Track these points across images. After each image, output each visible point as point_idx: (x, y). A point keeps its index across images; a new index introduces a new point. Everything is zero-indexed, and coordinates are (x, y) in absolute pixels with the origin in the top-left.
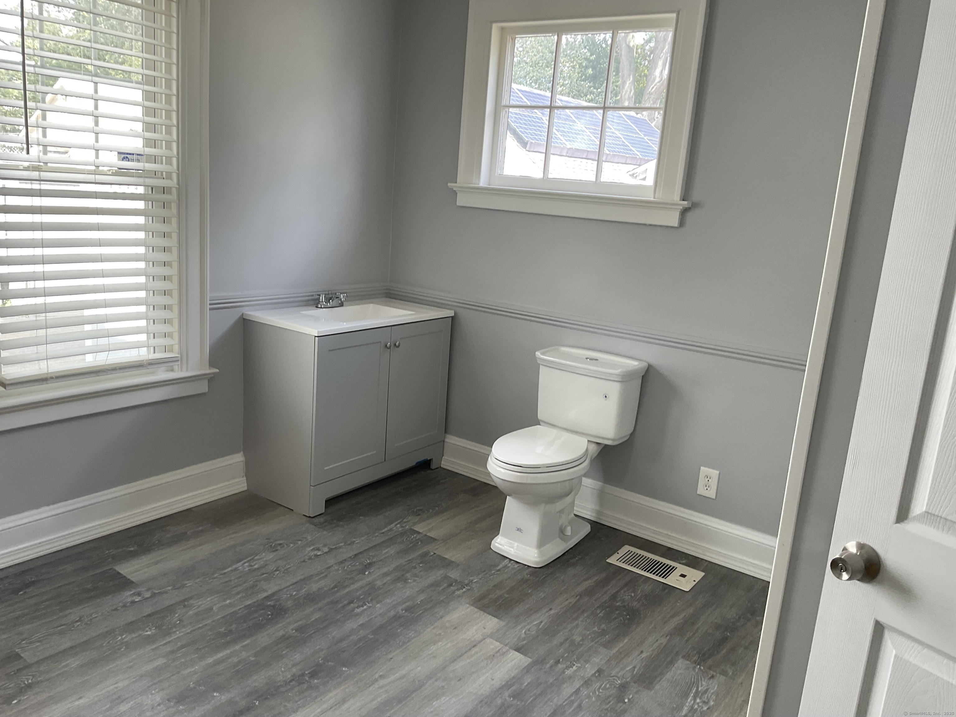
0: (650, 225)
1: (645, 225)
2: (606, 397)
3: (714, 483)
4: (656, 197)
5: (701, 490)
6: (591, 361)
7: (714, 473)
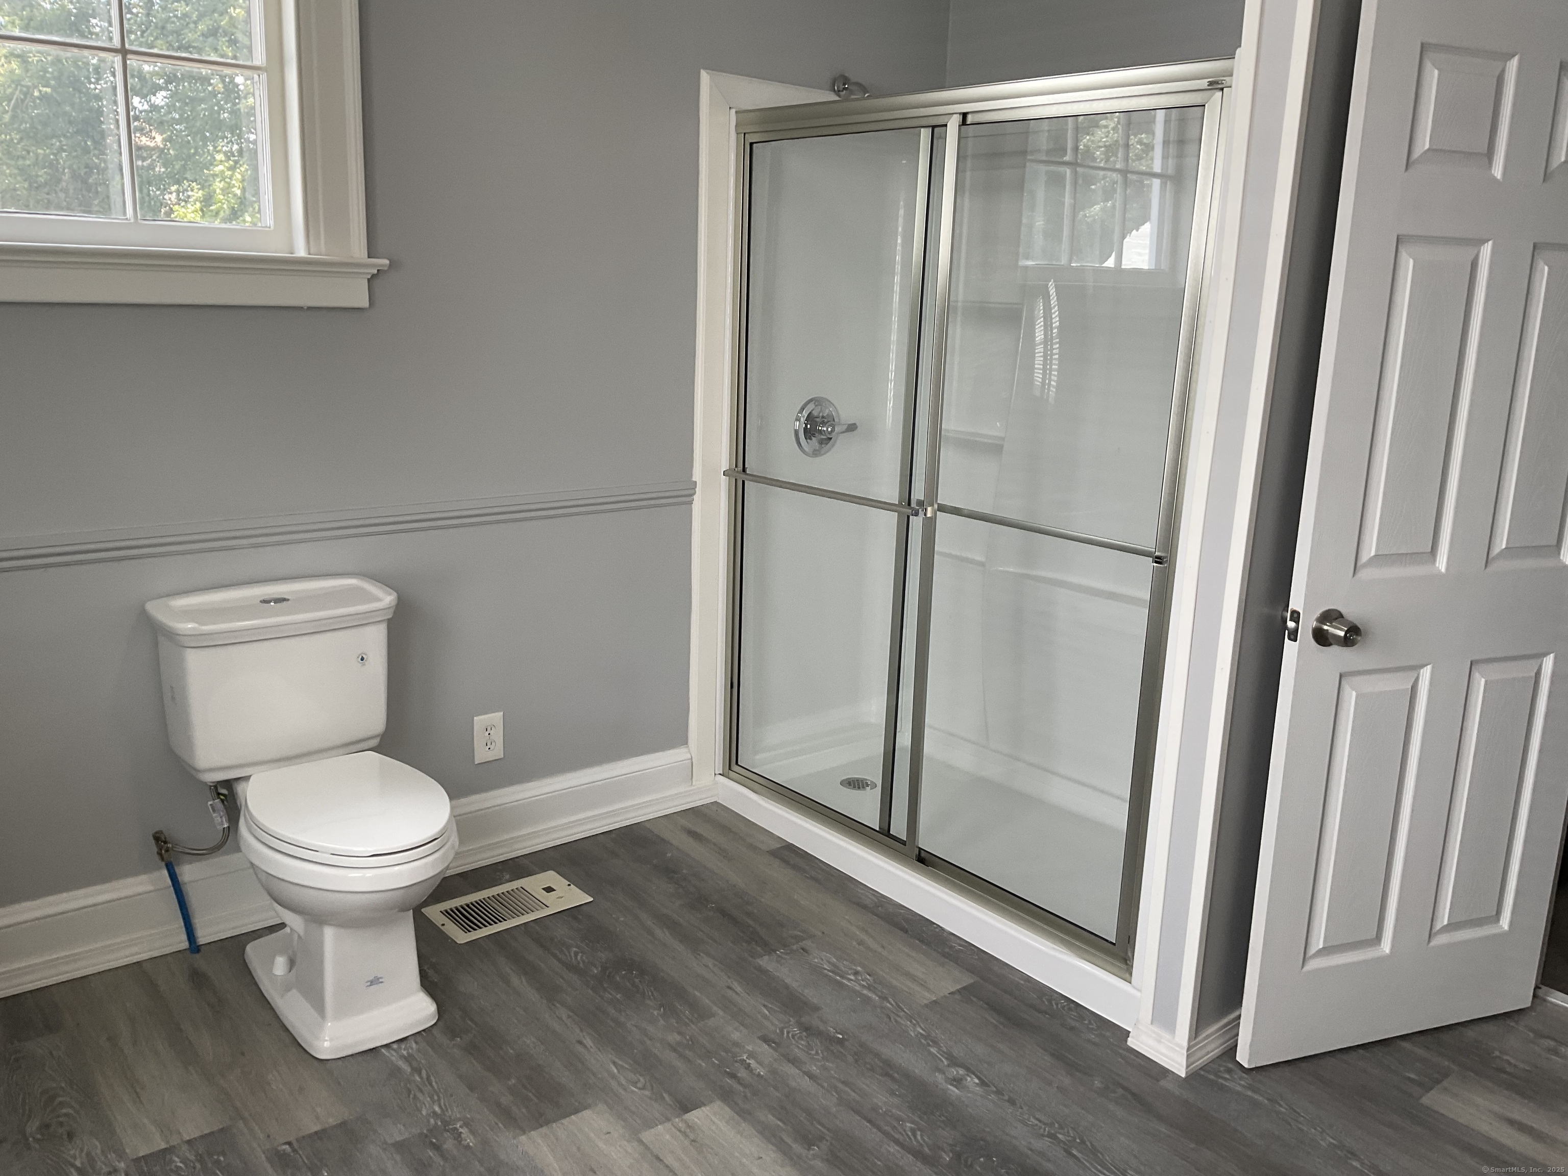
0: (310, 308)
1: (300, 308)
2: (362, 659)
3: (498, 735)
4: (312, 252)
5: (482, 754)
6: (278, 605)
7: (496, 717)
